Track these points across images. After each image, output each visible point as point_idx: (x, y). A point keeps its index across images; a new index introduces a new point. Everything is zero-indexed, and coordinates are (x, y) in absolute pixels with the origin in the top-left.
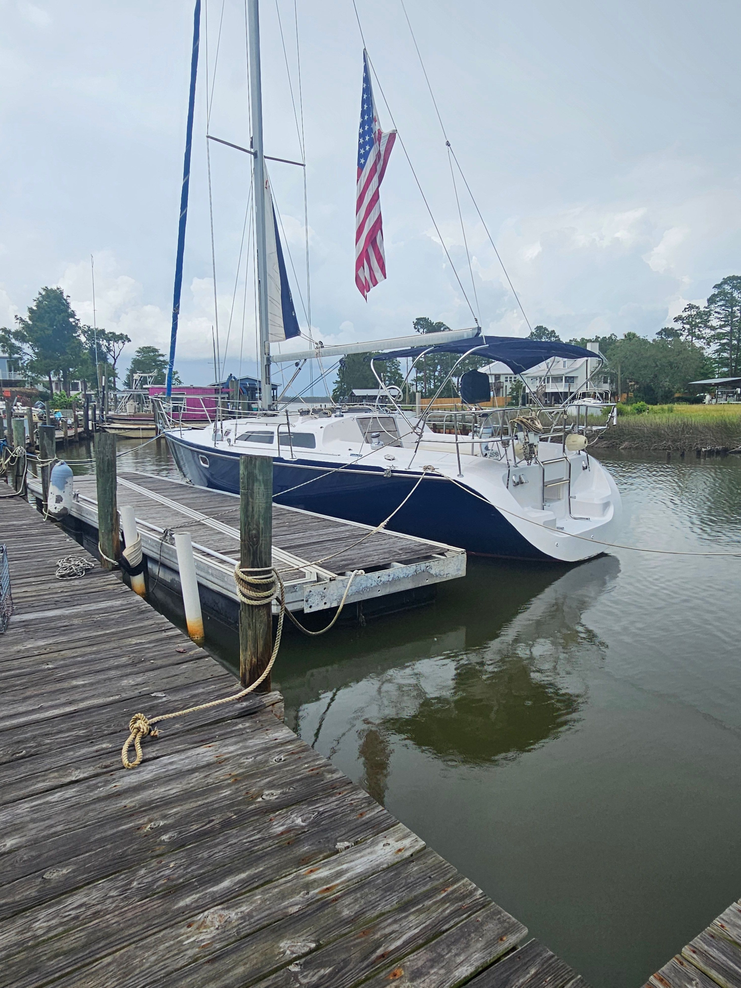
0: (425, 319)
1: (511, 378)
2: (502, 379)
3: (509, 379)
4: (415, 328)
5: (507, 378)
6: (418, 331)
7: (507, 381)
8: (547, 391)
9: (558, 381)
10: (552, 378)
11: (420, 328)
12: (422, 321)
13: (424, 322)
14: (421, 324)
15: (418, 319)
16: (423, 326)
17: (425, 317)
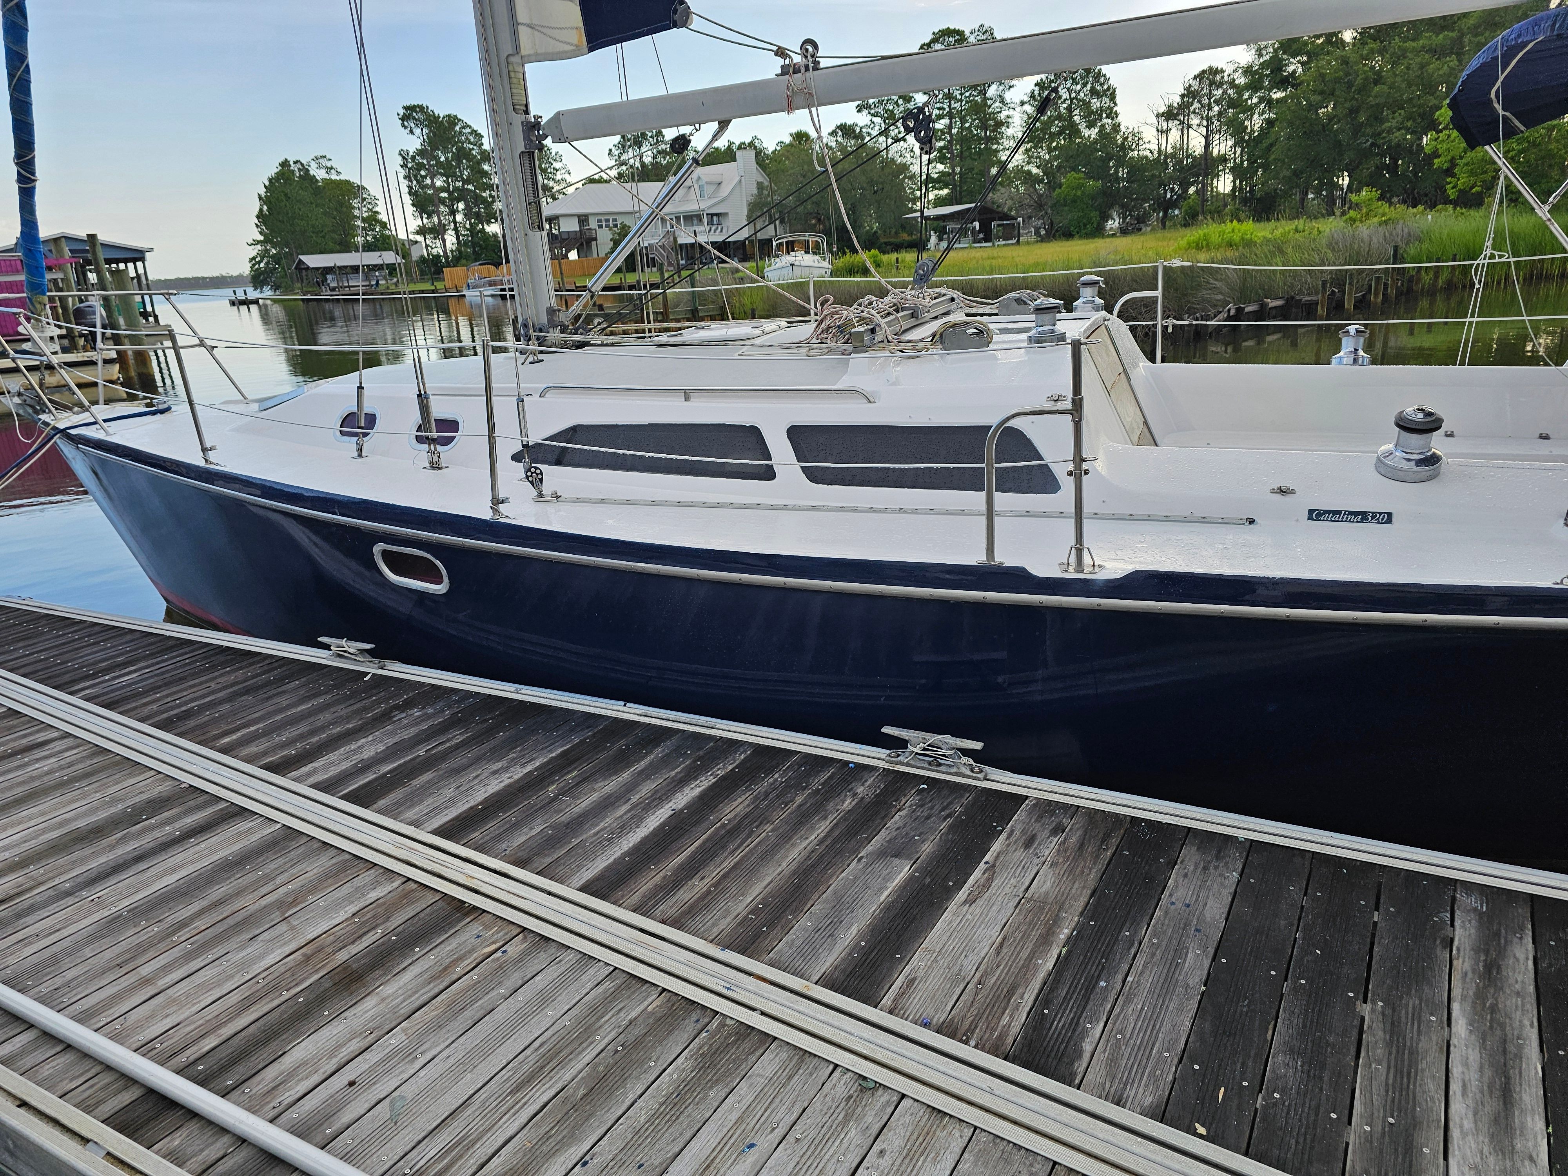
0: (421, 108)
1: (607, 220)
2: (593, 224)
3: (604, 223)
4: (403, 125)
5: (600, 221)
6: (412, 132)
7: (600, 227)
8: (681, 241)
9: (695, 222)
10: (684, 217)
11: (413, 126)
12: (416, 112)
13: (419, 114)
14: (414, 118)
15: (406, 108)
16: (418, 123)
17: (420, 104)
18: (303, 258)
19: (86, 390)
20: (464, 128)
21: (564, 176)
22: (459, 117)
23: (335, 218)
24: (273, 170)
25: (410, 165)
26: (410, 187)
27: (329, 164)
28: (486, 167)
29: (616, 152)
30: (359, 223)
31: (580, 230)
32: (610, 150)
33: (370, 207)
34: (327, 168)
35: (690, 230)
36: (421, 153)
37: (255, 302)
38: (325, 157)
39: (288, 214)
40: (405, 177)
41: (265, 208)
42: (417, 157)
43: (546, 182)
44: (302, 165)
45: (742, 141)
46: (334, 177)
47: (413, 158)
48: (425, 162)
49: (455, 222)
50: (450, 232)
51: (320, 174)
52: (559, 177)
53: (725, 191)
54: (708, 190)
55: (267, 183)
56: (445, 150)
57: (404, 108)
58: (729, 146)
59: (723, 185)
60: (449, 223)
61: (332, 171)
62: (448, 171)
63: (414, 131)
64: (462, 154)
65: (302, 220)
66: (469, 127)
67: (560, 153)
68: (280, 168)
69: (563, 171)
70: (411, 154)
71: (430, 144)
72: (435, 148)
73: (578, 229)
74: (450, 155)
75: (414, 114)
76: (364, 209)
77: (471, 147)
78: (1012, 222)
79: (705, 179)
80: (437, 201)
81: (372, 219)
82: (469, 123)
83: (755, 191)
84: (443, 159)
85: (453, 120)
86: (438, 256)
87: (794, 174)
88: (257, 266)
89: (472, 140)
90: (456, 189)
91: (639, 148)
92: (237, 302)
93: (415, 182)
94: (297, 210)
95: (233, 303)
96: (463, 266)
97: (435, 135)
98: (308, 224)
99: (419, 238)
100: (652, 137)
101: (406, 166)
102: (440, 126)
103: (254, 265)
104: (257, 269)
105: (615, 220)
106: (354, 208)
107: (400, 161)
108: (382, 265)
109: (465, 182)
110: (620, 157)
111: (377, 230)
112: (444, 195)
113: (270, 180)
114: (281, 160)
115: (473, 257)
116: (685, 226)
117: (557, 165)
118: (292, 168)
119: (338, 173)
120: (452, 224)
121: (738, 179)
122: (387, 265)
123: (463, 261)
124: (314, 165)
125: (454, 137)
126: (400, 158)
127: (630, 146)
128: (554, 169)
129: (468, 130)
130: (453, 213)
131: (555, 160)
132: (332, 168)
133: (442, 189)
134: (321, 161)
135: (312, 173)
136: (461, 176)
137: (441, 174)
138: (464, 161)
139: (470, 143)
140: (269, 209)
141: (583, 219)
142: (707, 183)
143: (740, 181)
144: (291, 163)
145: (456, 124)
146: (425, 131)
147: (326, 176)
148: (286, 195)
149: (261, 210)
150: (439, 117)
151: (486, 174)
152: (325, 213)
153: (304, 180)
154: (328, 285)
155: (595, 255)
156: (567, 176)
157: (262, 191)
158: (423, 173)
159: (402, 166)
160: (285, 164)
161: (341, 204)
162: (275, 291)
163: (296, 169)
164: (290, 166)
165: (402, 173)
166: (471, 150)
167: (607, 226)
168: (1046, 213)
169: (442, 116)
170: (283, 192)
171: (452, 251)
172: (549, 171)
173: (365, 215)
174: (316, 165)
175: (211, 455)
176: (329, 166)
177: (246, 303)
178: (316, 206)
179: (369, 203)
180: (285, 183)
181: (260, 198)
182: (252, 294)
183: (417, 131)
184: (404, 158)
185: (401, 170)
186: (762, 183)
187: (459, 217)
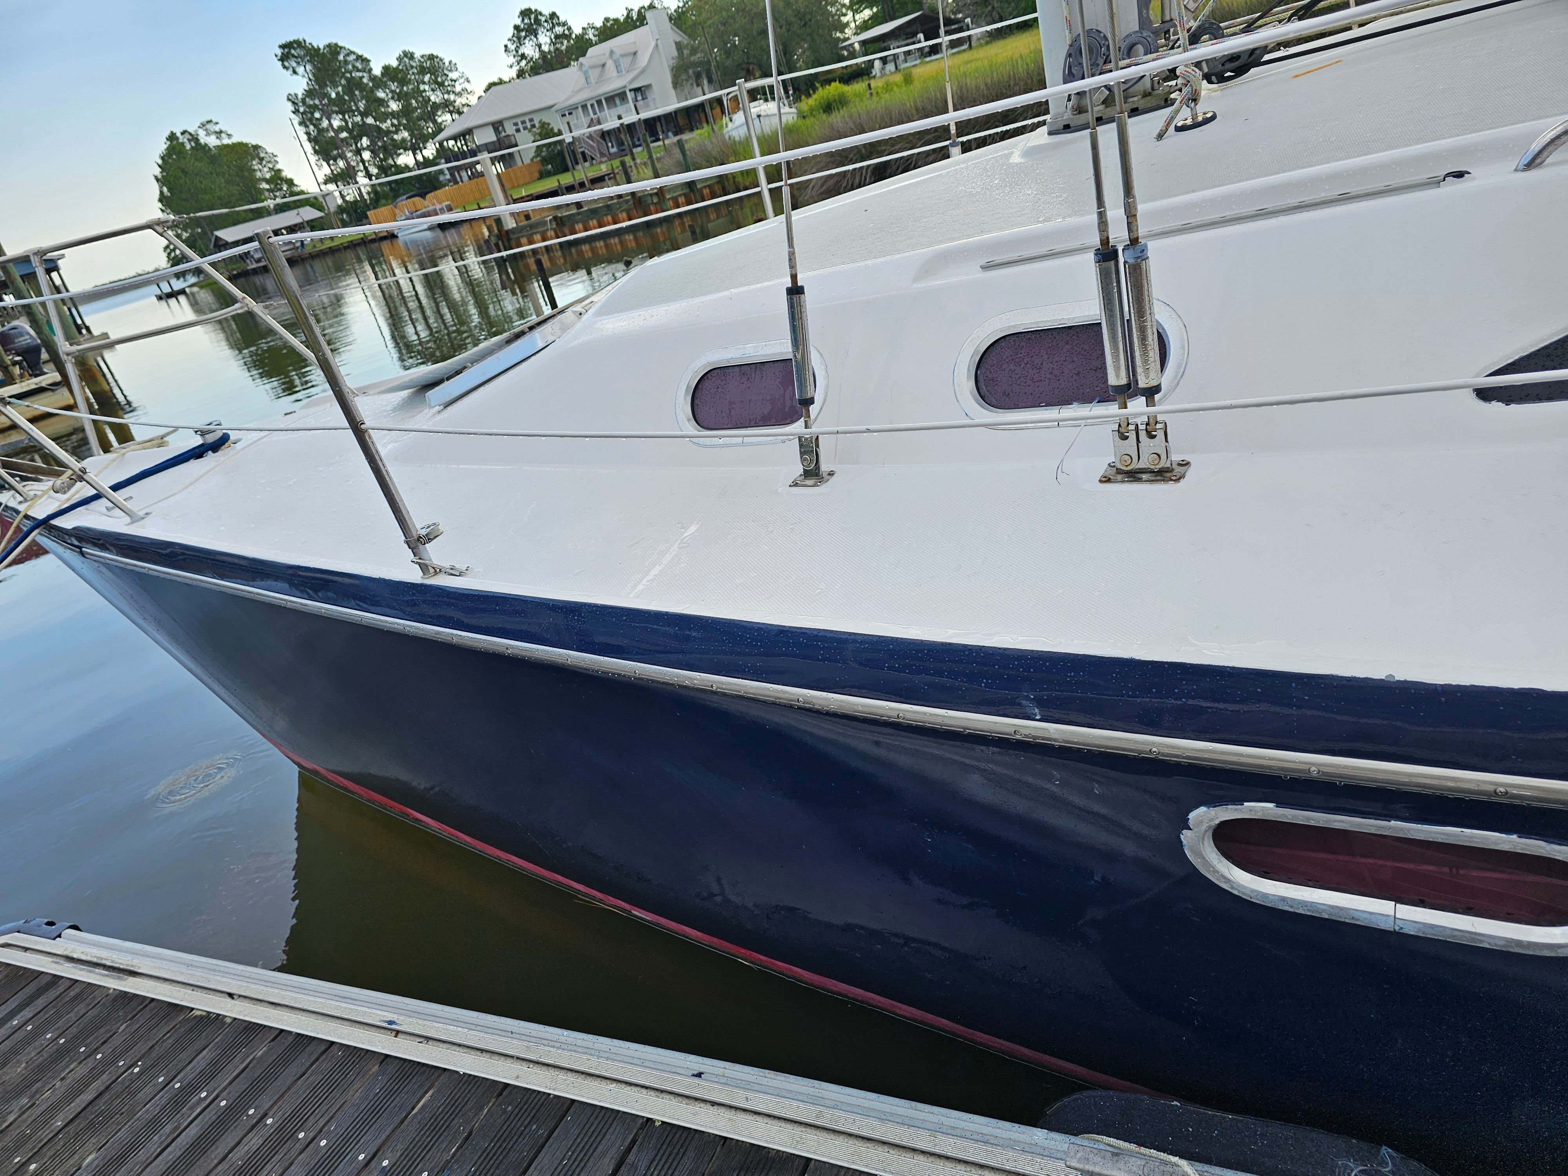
0: (298, 43)
1: (523, 122)
2: (510, 129)
3: (521, 126)
4: (285, 67)
5: (516, 124)
6: (295, 72)
7: (518, 131)
8: (607, 127)
9: (618, 101)
10: (606, 99)
11: (294, 64)
12: (295, 49)
13: (298, 50)
14: (293, 56)
15: (282, 47)
16: (299, 60)
17: (296, 38)
18: (220, 233)
19: (42, 423)
20: (348, 55)
21: (463, 86)
22: (340, 44)
23: (239, 185)
24: (162, 146)
25: (302, 109)
26: (308, 134)
27: (217, 128)
28: (381, 94)
29: (512, 47)
30: (265, 186)
31: (498, 139)
32: (506, 46)
33: (271, 166)
34: (216, 132)
35: (615, 112)
36: (310, 93)
37: (182, 292)
38: (210, 121)
39: (190, 190)
40: (300, 124)
41: (165, 189)
42: (307, 99)
43: (446, 96)
44: (190, 134)
45: (641, 5)
46: (226, 141)
47: (303, 101)
48: (317, 102)
49: (363, 161)
50: (360, 174)
51: (212, 141)
52: (458, 88)
53: (643, 59)
54: (625, 63)
55: (160, 162)
56: (335, 85)
57: (280, 47)
58: (628, 15)
59: (639, 54)
60: (358, 164)
61: (223, 135)
62: (342, 107)
63: (297, 70)
64: (353, 85)
65: (206, 193)
66: (354, 53)
67: (454, 62)
68: (169, 143)
69: (462, 80)
70: (300, 96)
71: (317, 80)
72: (323, 85)
73: (494, 138)
74: (340, 89)
75: (293, 51)
76: (266, 169)
77: (360, 74)
78: (961, 25)
79: (618, 52)
80: (339, 143)
81: (278, 179)
82: (352, 49)
83: (675, 54)
84: (333, 95)
85: (334, 49)
86: (356, 201)
87: (713, 23)
88: (173, 255)
89: (360, 67)
90: (355, 124)
91: (536, 36)
92: (163, 296)
93: (312, 127)
94: (199, 184)
95: (160, 298)
96: (384, 205)
97: (319, 70)
98: (214, 197)
99: (331, 187)
100: (546, 21)
101: (298, 111)
102: (323, 59)
103: (169, 254)
104: (174, 258)
105: (531, 120)
106: (255, 170)
107: (290, 107)
108: (302, 223)
109: (364, 115)
110: (517, 52)
111: (285, 188)
112: (344, 135)
113: (162, 158)
114: (167, 134)
115: (391, 194)
116: (609, 108)
117: (453, 75)
118: (181, 140)
119: (229, 136)
120: (361, 164)
121: (653, 44)
122: (308, 222)
123: (383, 201)
124: (202, 134)
125: (340, 67)
126: (290, 104)
127: (525, 38)
128: (452, 80)
129: (352, 57)
130: (358, 152)
131: (451, 71)
132: (221, 132)
133: (341, 129)
134: (208, 126)
135: (202, 141)
136: (358, 109)
137: (337, 113)
138: (357, 93)
139: (358, 70)
140: (169, 190)
141: (497, 126)
142: (622, 56)
143: (657, 45)
144: (178, 135)
145: (338, 53)
146: (309, 67)
147: (217, 142)
148: (183, 171)
149: (162, 193)
150: (319, 49)
151: (382, 102)
152: (228, 182)
153: (197, 150)
154: (252, 257)
155: (519, 163)
156: (466, 85)
157: (157, 171)
158: (317, 115)
159: (294, 112)
160: (172, 137)
161: (241, 169)
162: (198, 276)
163: (185, 140)
164: (177, 138)
165: (296, 119)
166: (361, 78)
167: (525, 128)
168: (993, 8)
169: (321, 47)
170: (179, 168)
171: (368, 193)
172: (446, 84)
173: (268, 176)
174: (205, 133)
175: (434, 552)
176: (217, 130)
177: (173, 295)
178: (217, 175)
179: (269, 162)
180: (178, 157)
181: (157, 180)
182: (178, 285)
183: (301, 70)
184: (294, 103)
185: (293, 116)
186: (679, 42)
187: (366, 155)
